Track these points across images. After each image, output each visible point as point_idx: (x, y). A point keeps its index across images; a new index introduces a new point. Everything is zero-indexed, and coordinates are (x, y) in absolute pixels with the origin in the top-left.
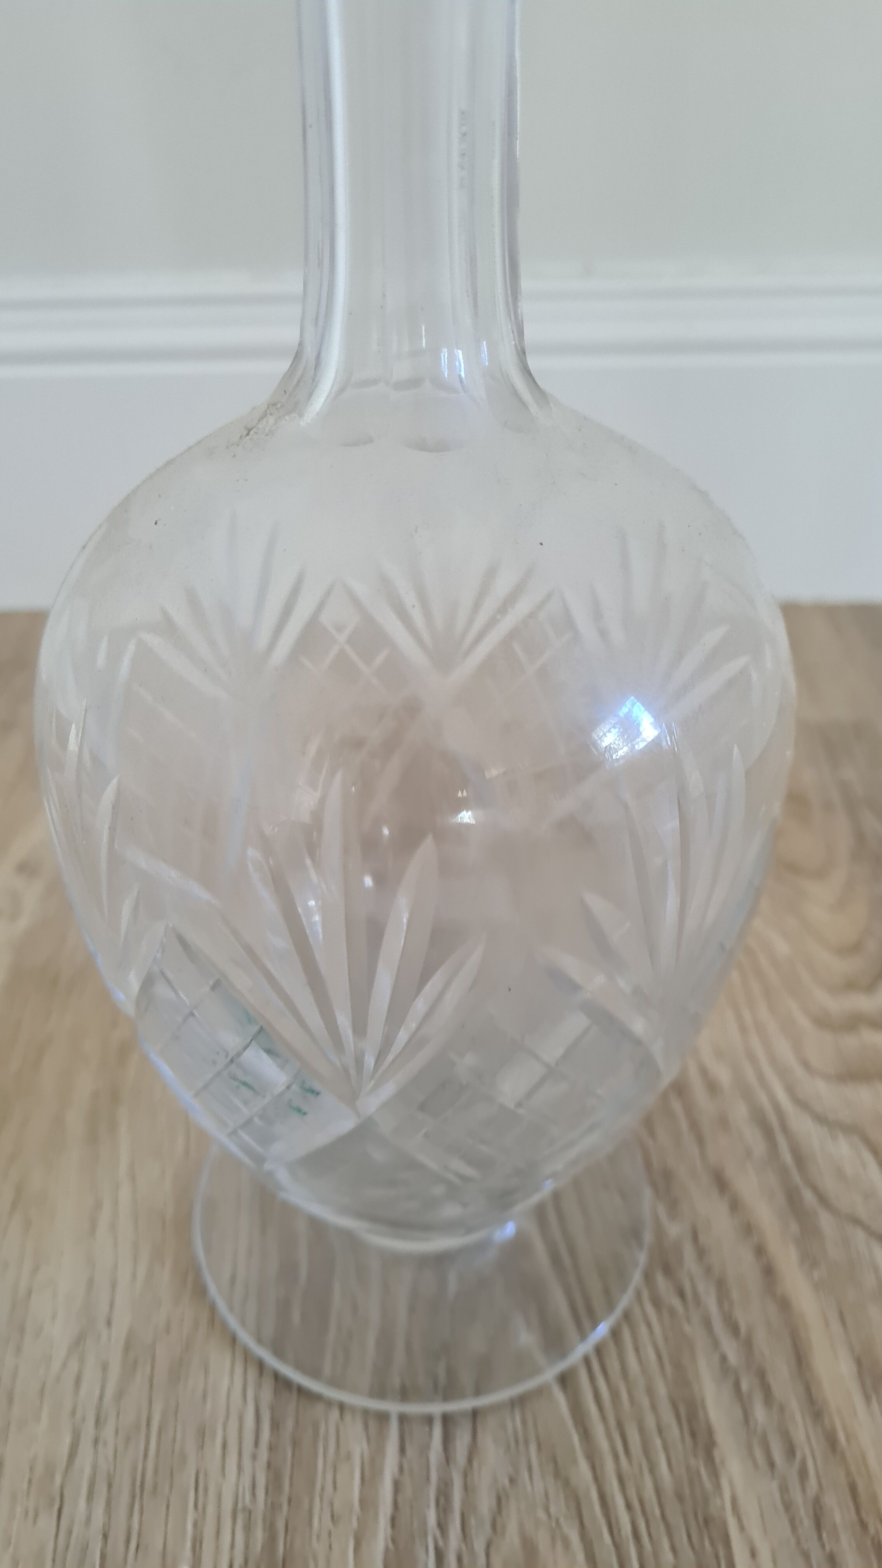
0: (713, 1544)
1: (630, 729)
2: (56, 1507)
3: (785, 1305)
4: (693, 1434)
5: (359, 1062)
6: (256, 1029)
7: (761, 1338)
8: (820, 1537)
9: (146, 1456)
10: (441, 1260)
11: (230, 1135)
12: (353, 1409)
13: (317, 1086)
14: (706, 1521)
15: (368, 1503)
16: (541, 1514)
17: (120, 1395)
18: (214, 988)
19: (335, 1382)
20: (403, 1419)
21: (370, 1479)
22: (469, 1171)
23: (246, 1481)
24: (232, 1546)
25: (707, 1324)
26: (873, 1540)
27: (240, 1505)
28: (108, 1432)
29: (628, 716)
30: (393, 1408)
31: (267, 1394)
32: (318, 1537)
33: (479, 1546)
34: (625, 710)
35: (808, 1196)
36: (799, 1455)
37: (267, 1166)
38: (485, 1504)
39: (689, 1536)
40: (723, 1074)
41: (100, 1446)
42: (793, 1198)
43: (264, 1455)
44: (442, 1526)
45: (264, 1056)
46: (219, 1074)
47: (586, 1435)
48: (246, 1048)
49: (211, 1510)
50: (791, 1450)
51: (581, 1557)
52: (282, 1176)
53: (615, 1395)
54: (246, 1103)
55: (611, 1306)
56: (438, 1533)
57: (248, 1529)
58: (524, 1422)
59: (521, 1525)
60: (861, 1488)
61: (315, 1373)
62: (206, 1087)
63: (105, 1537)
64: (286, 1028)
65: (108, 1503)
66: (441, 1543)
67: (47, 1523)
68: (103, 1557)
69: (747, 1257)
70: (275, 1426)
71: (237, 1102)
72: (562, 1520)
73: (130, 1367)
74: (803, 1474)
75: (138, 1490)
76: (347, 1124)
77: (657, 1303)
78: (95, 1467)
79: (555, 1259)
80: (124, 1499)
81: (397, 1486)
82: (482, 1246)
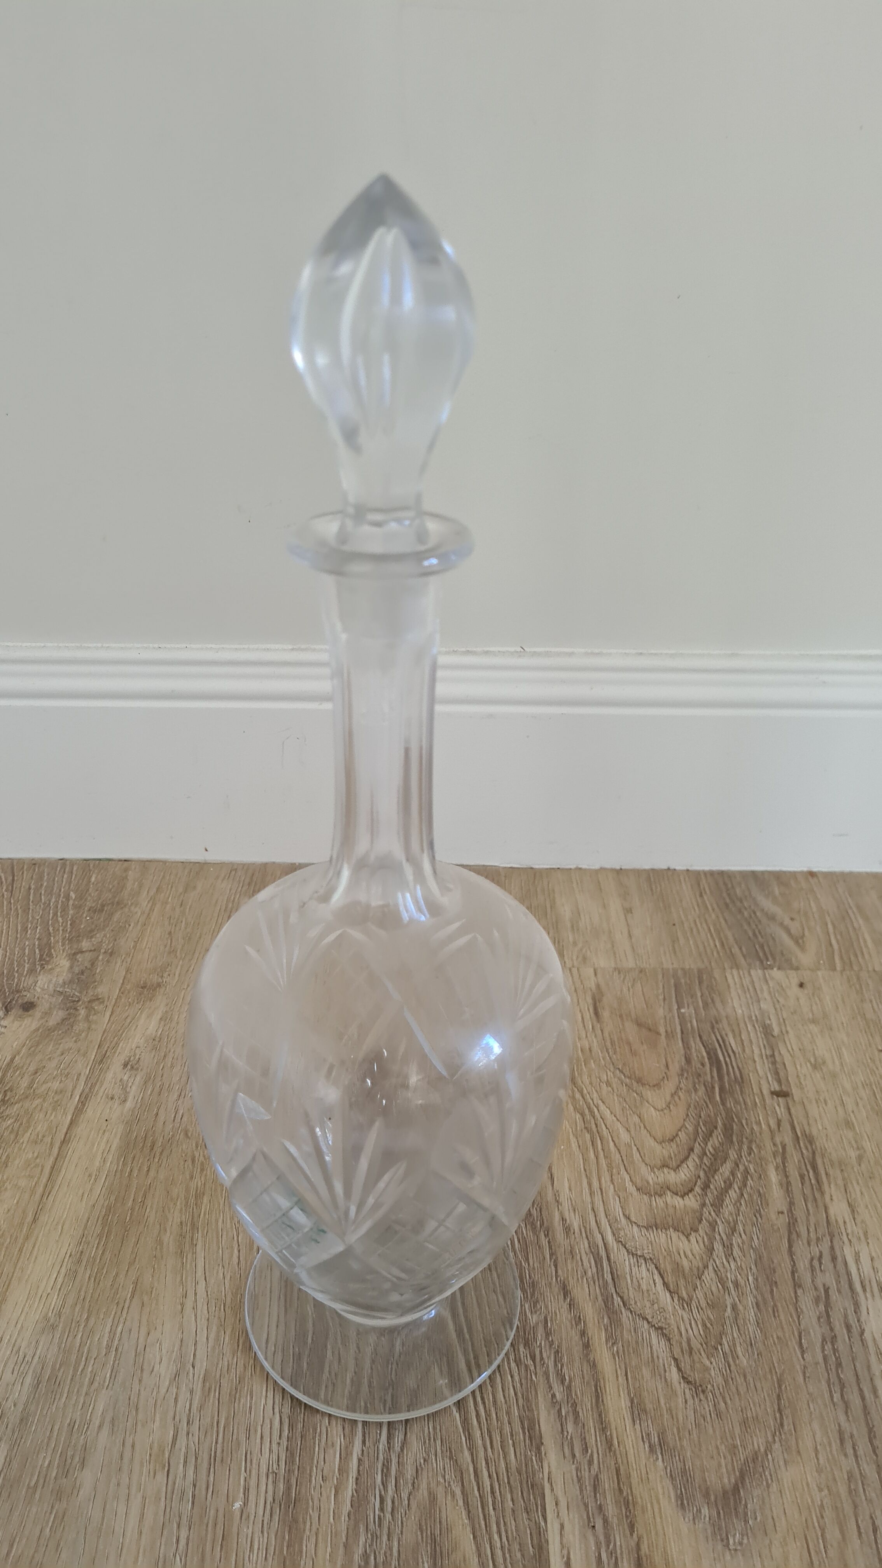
0: (535, 1498)
1: (488, 1050)
2: (166, 1469)
3: (593, 1365)
4: (530, 1438)
5: (347, 1213)
6: (296, 1199)
7: (577, 1384)
8: (595, 1496)
9: (216, 1443)
10: (392, 1331)
11: (277, 1253)
12: (337, 1417)
13: (325, 1229)
14: (532, 1486)
15: (343, 1470)
16: (441, 1480)
17: (201, 1408)
18: (278, 1178)
19: (327, 1402)
20: (365, 1423)
21: (345, 1456)
22: (403, 1275)
23: (275, 1457)
24: (266, 1492)
25: (546, 1374)
26: (625, 1498)
27: (271, 1470)
28: (195, 1428)
29: (487, 1044)
30: (360, 1417)
31: (287, 1410)
32: (314, 1488)
33: (405, 1495)
34: (485, 1042)
35: (617, 1300)
36: (590, 1451)
37: (296, 1271)
38: (409, 1473)
39: (522, 1493)
40: (576, 1223)
41: (190, 1435)
42: (607, 1301)
43: (284, 1442)
44: (384, 1484)
45: (300, 1212)
46: (276, 1221)
47: (470, 1437)
48: (292, 1208)
49: (254, 1472)
50: (585, 1449)
51: (461, 1503)
52: (304, 1276)
53: (488, 1415)
54: (288, 1235)
55: (490, 1363)
56: (382, 1487)
57: (275, 1482)
58: (434, 1428)
59: (429, 1484)
60: (622, 1471)
61: (316, 1397)
62: (268, 1227)
63: (195, 1486)
64: (310, 1197)
65: (196, 1467)
66: (383, 1493)
67: (161, 1477)
68: (194, 1496)
69: (575, 1335)
70: (291, 1427)
71: (284, 1235)
72: (452, 1483)
73: (206, 1393)
74: (590, 1462)
75: (212, 1460)
76: (341, 1248)
77: (518, 1362)
78: (187, 1447)
79: (460, 1333)
80: (205, 1465)
81: (360, 1460)
82: (416, 1323)
